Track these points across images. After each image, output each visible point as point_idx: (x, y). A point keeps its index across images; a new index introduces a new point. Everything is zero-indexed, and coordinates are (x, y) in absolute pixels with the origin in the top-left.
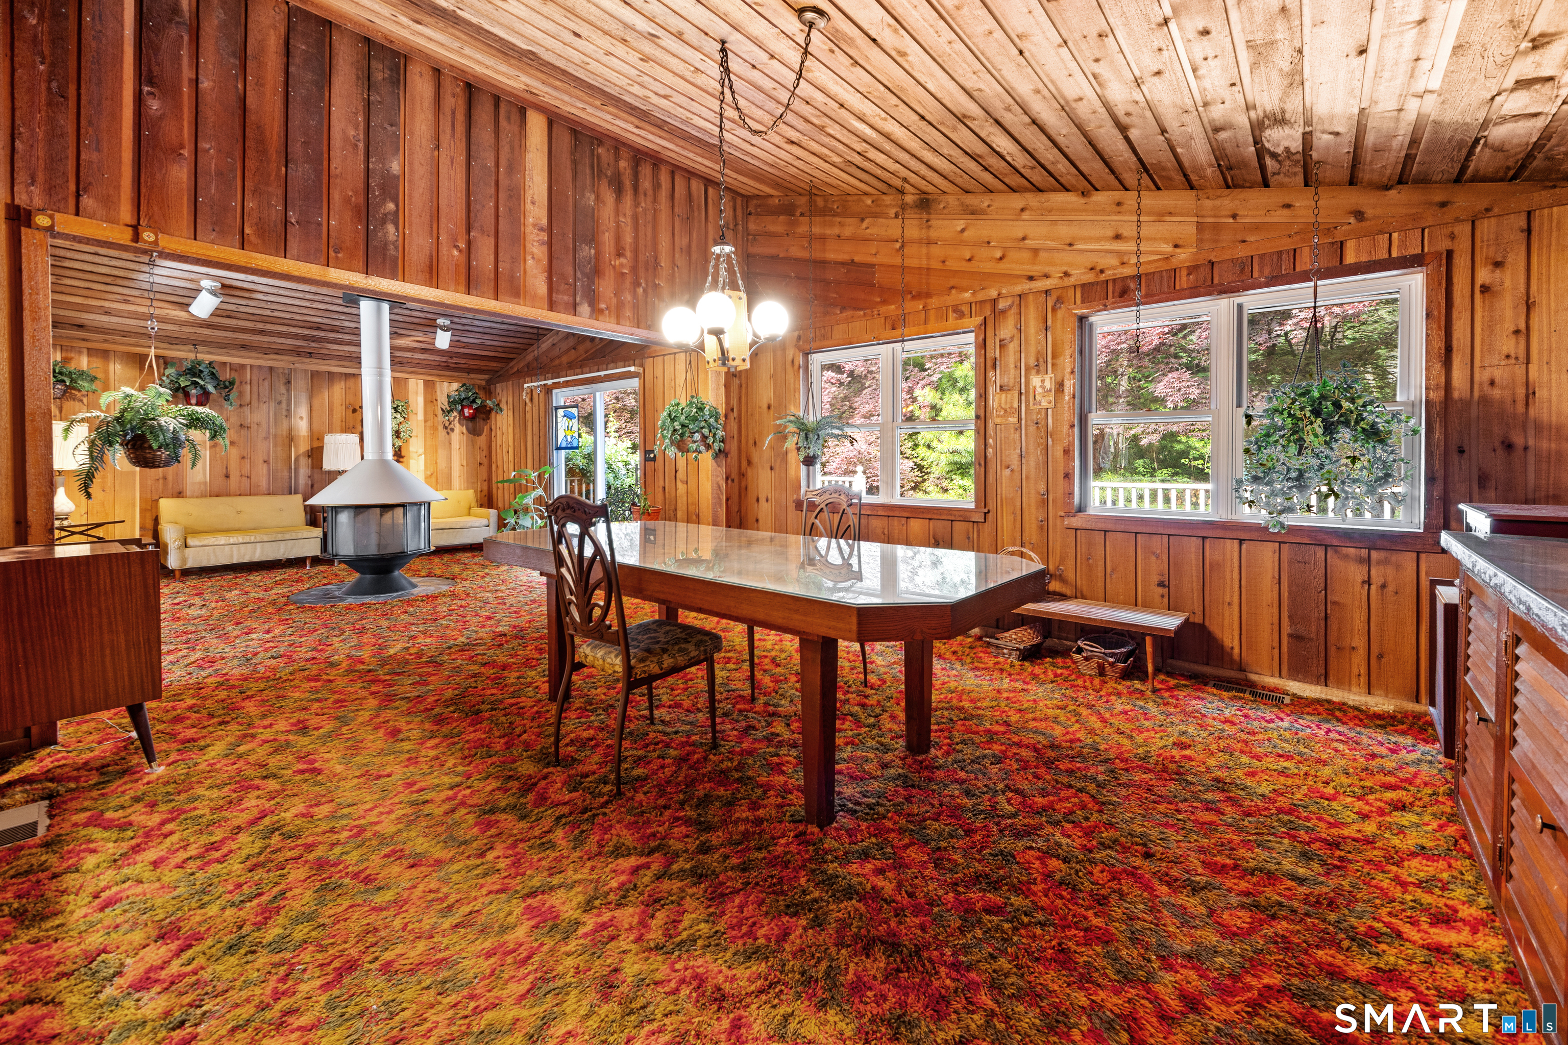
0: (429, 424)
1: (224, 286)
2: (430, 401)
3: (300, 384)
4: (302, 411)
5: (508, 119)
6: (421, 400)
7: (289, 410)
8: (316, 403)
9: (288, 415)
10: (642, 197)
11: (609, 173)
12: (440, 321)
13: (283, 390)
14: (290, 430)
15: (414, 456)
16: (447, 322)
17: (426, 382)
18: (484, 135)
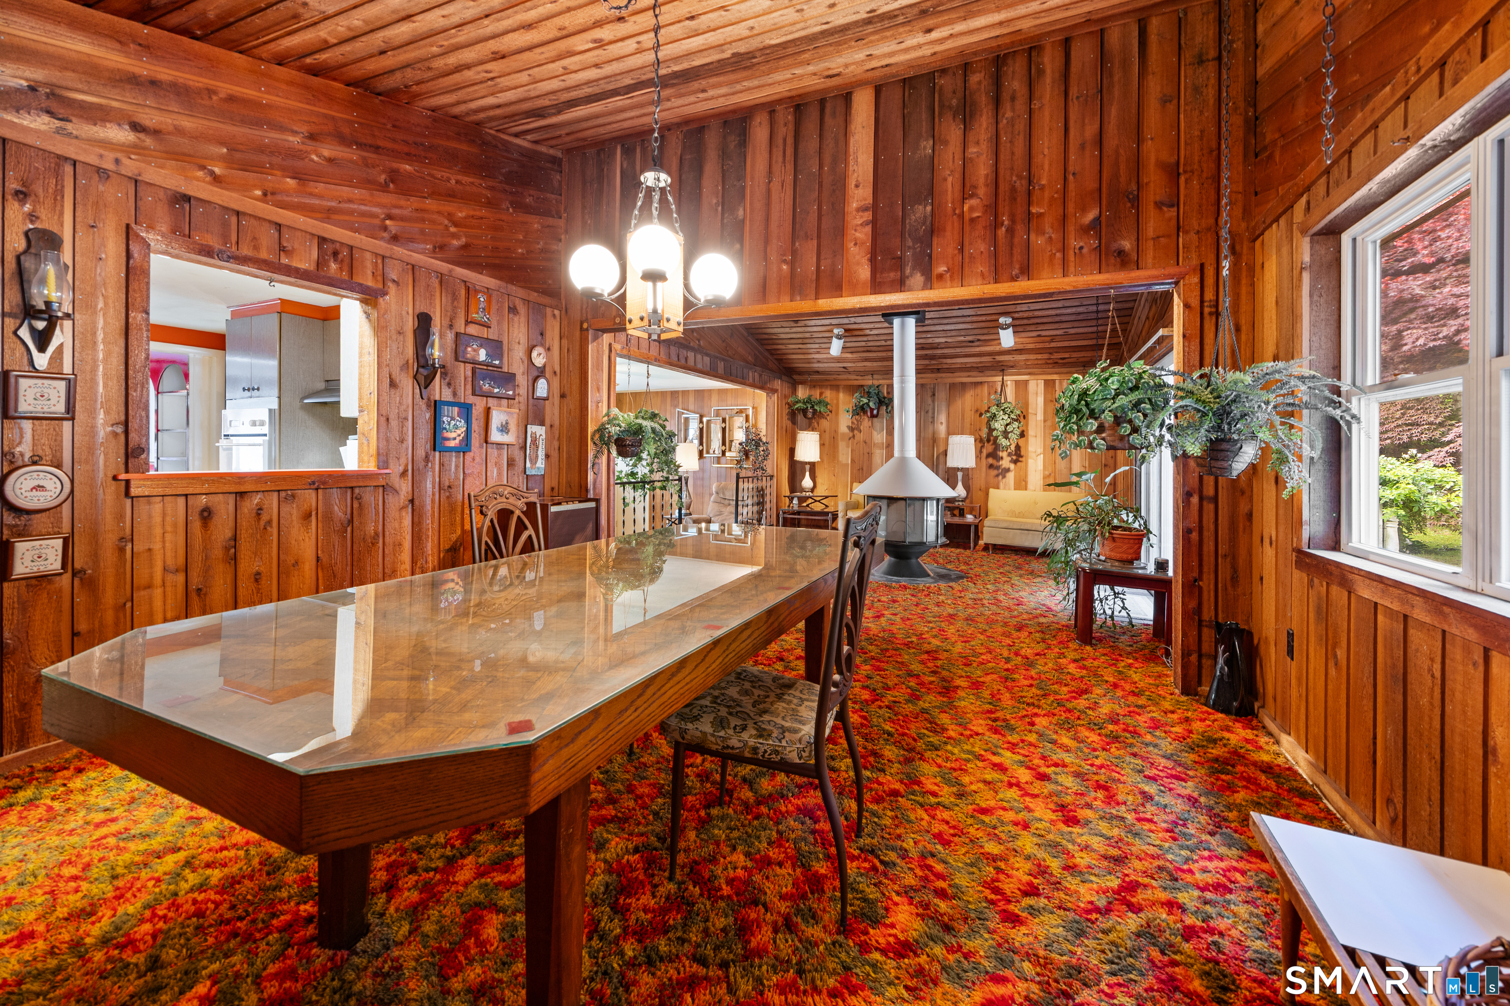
0: (1049, 423)
1: (846, 330)
2: (1050, 399)
3: (942, 395)
4: (943, 418)
5: (834, 114)
6: (1041, 400)
7: (933, 418)
8: (951, 409)
9: (933, 422)
10: (1008, 105)
11: (954, 102)
12: (1002, 320)
13: (930, 401)
14: (934, 433)
15: (1032, 455)
16: (1009, 320)
17: (1046, 382)
18: (811, 144)
